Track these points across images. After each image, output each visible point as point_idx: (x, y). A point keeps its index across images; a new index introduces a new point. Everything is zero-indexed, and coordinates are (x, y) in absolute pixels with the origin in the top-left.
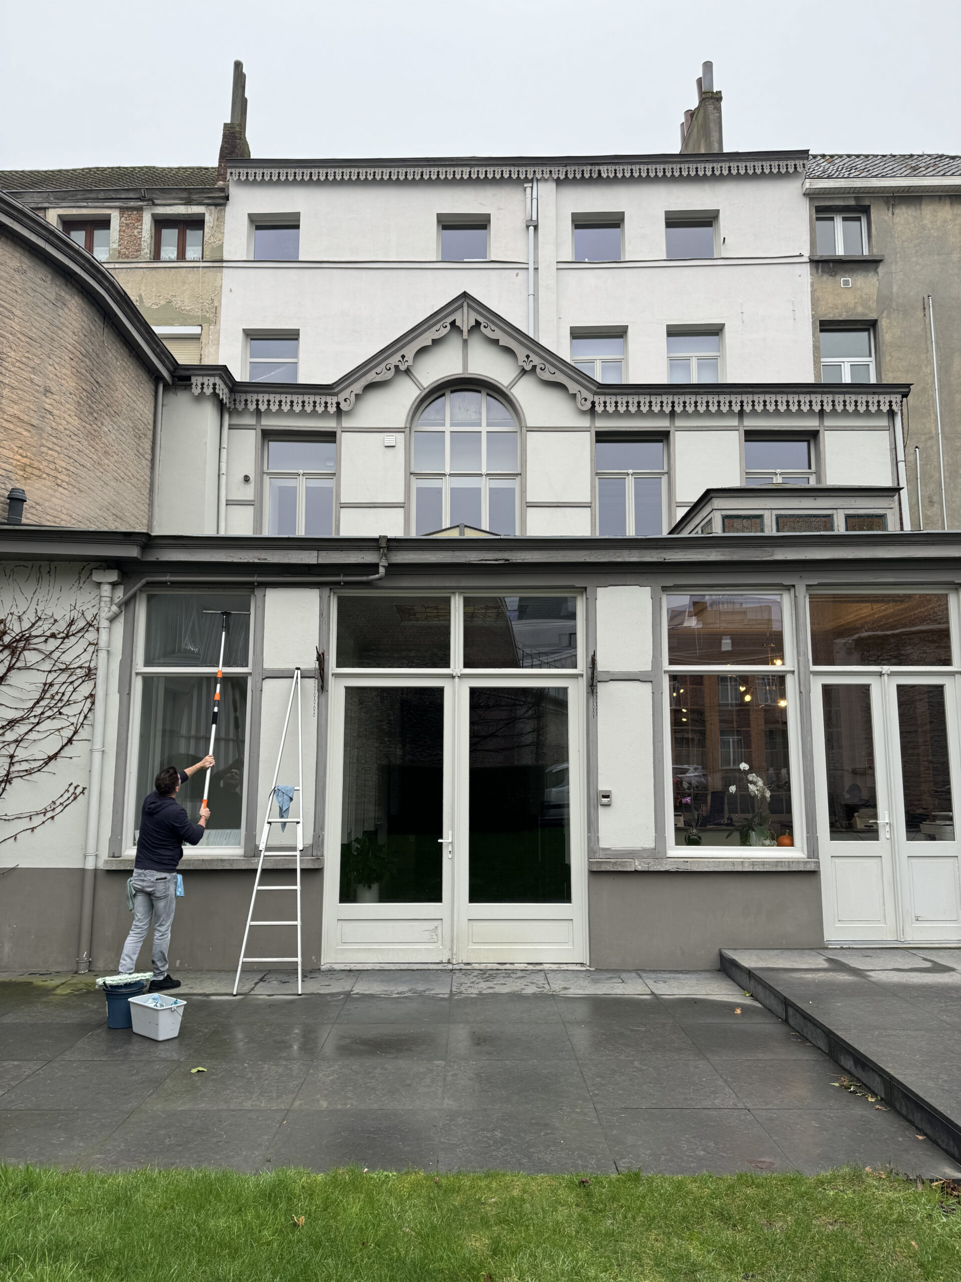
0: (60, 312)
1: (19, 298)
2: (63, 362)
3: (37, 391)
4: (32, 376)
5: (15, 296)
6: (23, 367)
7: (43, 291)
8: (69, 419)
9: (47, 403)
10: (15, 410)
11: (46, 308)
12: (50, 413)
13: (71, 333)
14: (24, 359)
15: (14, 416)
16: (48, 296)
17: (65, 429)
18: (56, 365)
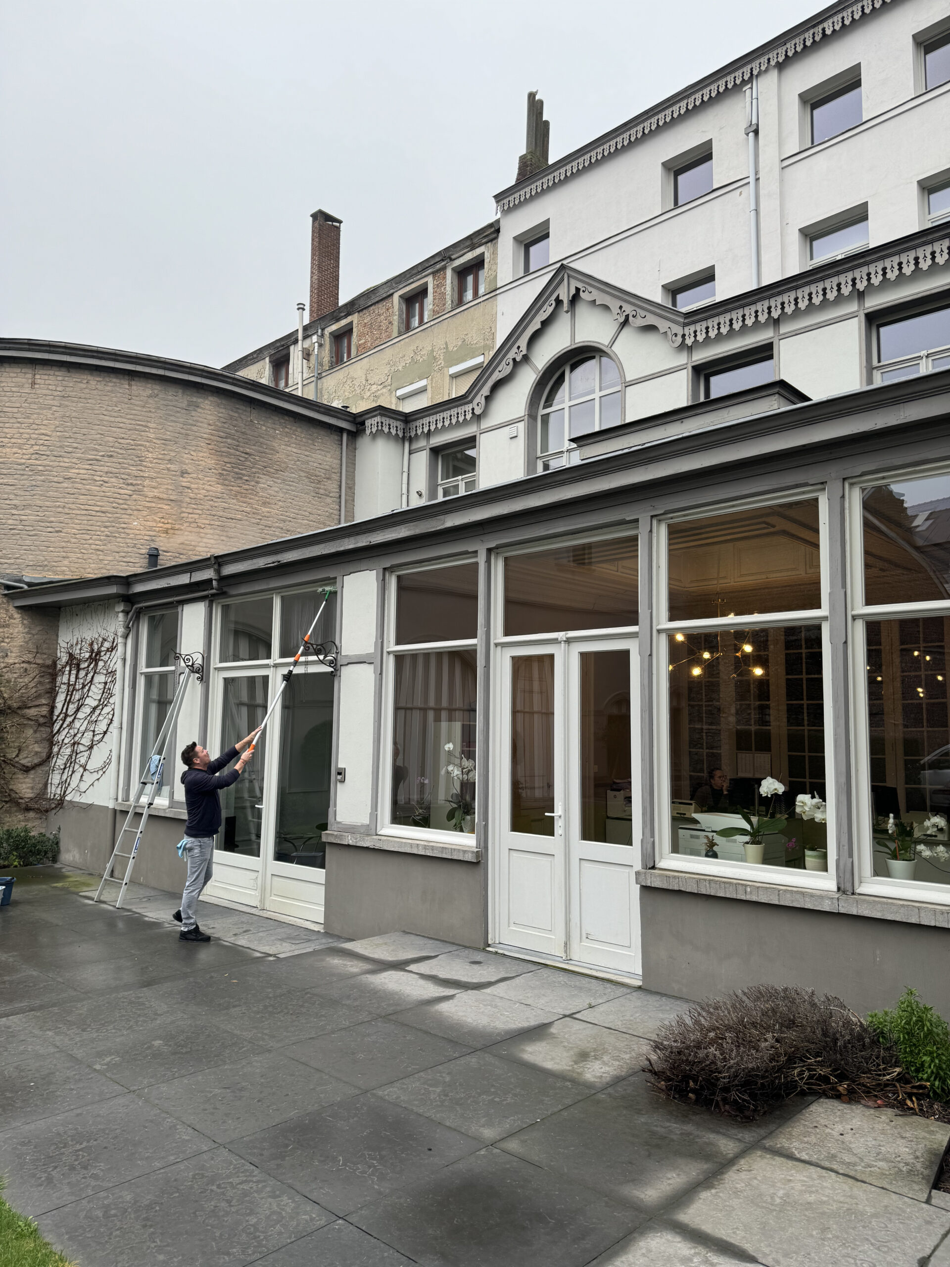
0: (193, 413)
1: (153, 415)
2: (200, 449)
3: (175, 475)
4: (169, 466)
5: (150, 414)
6: (160, 461)
7: (174, 403)
8: (209, 488)
9: (184, 482)
10: (156, 493)
11: (178, 415)
12: (188, 488)
13: (206, 426)
14: (160, 456)
15: (155, 497)
16: (180, 405)
17: (205, 496)
18: (192, 453)
